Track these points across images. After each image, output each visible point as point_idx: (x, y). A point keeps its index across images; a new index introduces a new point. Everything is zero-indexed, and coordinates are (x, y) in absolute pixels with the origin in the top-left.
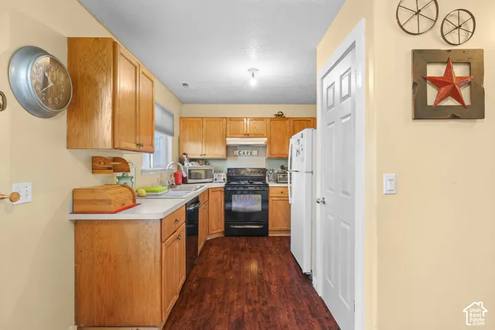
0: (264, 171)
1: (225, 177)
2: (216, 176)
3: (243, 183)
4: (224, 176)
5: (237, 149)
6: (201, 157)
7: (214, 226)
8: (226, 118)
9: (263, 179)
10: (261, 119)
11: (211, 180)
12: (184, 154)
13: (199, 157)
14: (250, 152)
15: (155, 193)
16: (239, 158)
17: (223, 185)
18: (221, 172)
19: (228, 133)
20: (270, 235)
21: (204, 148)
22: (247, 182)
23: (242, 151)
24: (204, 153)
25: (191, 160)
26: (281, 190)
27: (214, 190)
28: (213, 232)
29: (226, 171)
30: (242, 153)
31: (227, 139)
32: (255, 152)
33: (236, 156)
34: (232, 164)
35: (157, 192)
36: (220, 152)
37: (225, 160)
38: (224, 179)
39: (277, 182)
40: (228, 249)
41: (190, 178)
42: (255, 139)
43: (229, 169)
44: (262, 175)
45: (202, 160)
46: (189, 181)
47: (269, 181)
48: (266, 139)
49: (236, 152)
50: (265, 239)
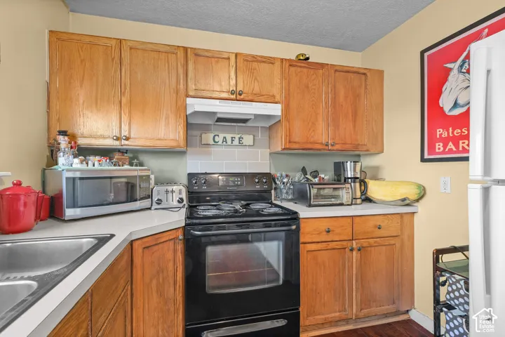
1: (184, 196)
2: (158, 193)
4: (180, 191)
6: (116, 144)
8: (186, 49)
11: (146, 203)
12: (64, 133)
13: (109, 143)
14: (237, 136)
16: (214, 149)
18: (171, 182)
19: (191, 86)
21: (125, 118)
23: (221, 136)
24: (125, 133)
25: (83, 152)
26: (324, 225)
27: (153, 241)
29: (185, 181)
30: (219, 139)
31: (189, 101)
32: (248, 139)
33: (208, 145)
36: (168, 132)
37: (183, 153)
38: (181, 201)
39: (310, 206)
41: (74, 205)
43: (190, 176)
44: (266, 188)
45: (123, 152)
49: (208, 137)
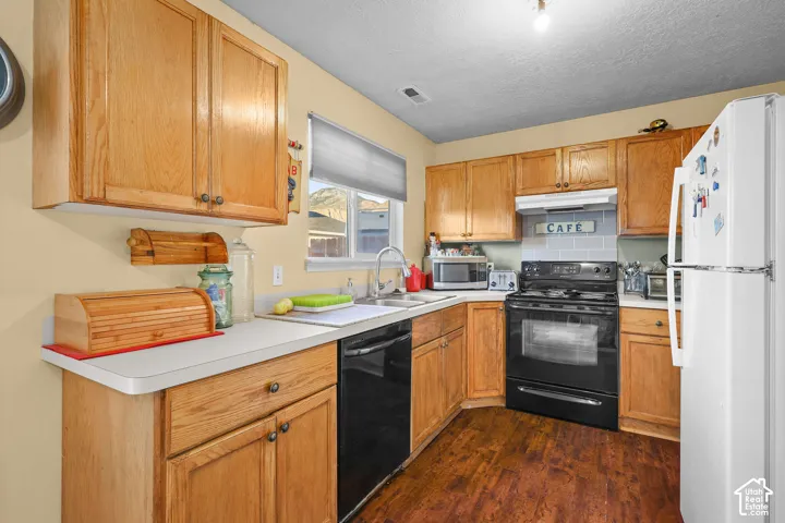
0: (613, 268)
1: (515, 281)
2: (493, 277)
3: (554, 294)
4: (513, 277)
5: (544, 222)
6: (464, 239)
7: (479, 381)
8: (514, 155)
9: (610, 288)
10: (602, 145)
11: (484, 284)
12: (433, 234)
13: (460, 239)
14: (574, 224)
15: (310, 309)
16: (548, 238)
17: (502, 296)
18: (506, 269)
19: (519, 186)
20: (623, 429)
21: (469, 219)
22: (561, 292)
23: (556, 225)
24: (469, 231)
25: (444, 246)
26: (656, 317)
27: (482, 306)
28: (476, 395)
29: (519, 269)
30: (554, 228)
31: (518, 199)
32: (587, 226)
33: (542, 235)
34: (532, 252)
35: (313, 306)
36: (504, 227)
37: (516, 243)
38: (511, 284)
39: (647, 298)
40: (496, 448)
41: (439, 281)
42: (583, 193)
43: (524, 264)
44: (607, 277)
46: (436, 285)
47: (626, 291)
48: (614, 191)
49: (543, 227)
50: (608, 437)
